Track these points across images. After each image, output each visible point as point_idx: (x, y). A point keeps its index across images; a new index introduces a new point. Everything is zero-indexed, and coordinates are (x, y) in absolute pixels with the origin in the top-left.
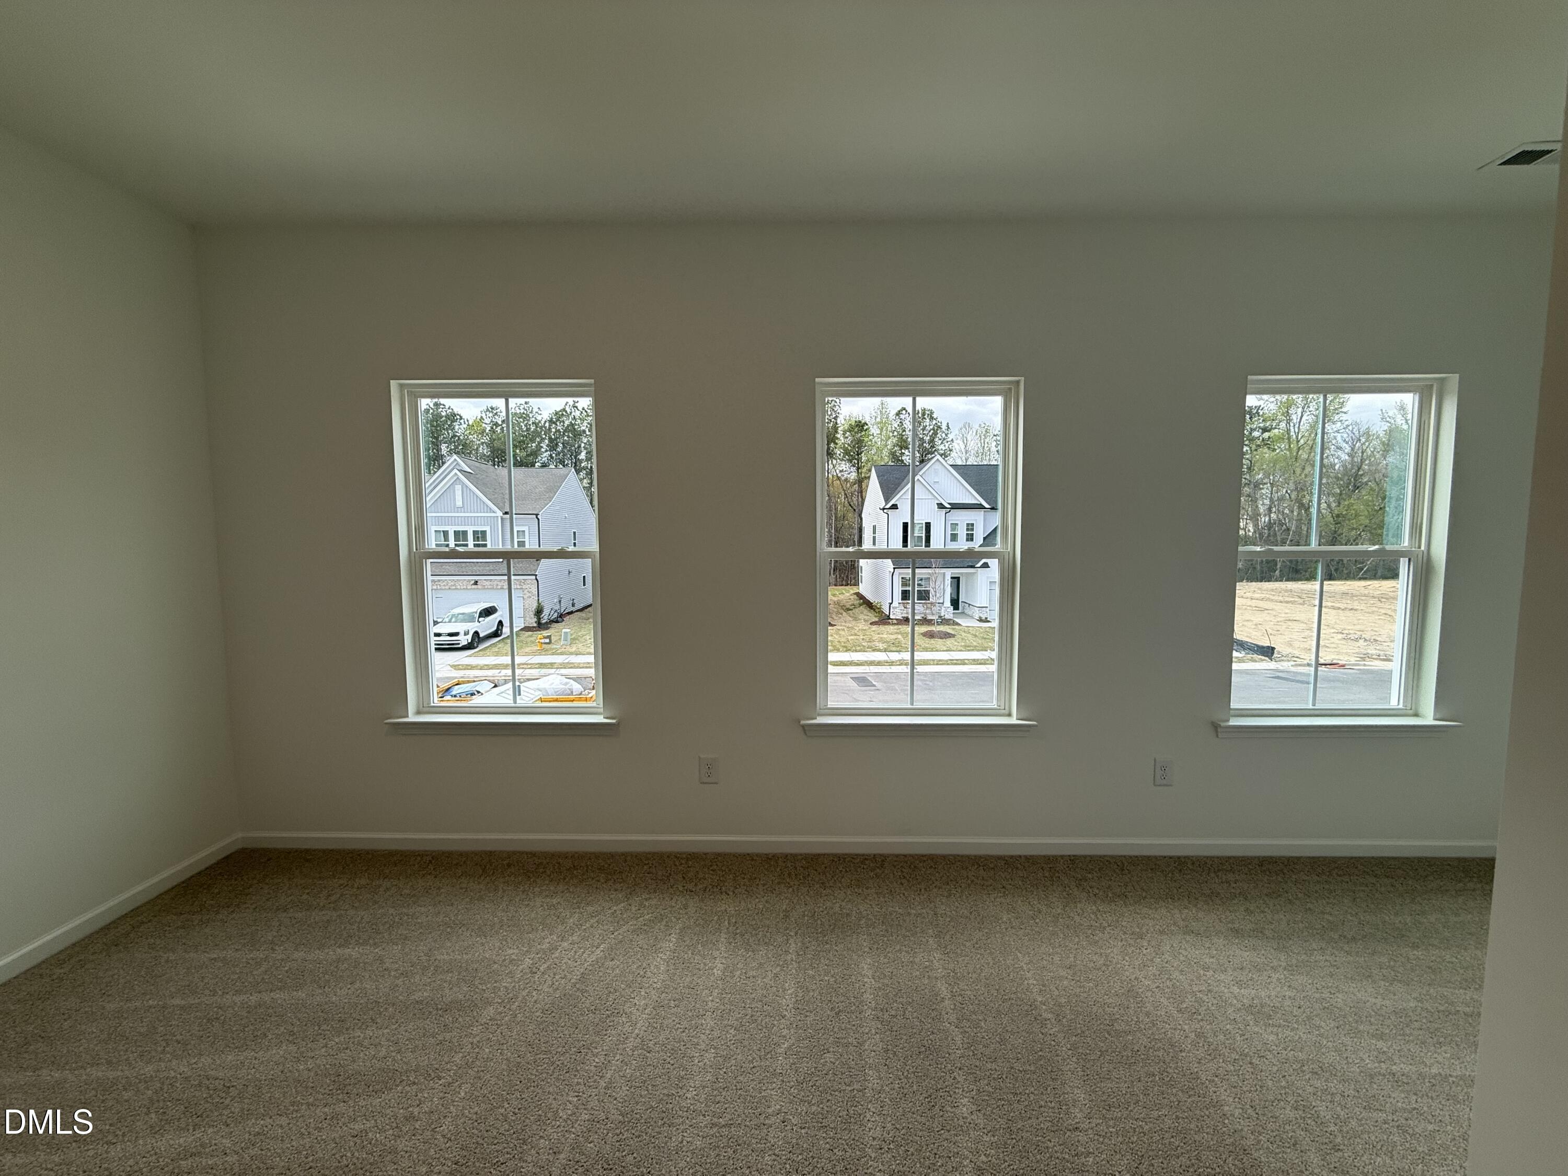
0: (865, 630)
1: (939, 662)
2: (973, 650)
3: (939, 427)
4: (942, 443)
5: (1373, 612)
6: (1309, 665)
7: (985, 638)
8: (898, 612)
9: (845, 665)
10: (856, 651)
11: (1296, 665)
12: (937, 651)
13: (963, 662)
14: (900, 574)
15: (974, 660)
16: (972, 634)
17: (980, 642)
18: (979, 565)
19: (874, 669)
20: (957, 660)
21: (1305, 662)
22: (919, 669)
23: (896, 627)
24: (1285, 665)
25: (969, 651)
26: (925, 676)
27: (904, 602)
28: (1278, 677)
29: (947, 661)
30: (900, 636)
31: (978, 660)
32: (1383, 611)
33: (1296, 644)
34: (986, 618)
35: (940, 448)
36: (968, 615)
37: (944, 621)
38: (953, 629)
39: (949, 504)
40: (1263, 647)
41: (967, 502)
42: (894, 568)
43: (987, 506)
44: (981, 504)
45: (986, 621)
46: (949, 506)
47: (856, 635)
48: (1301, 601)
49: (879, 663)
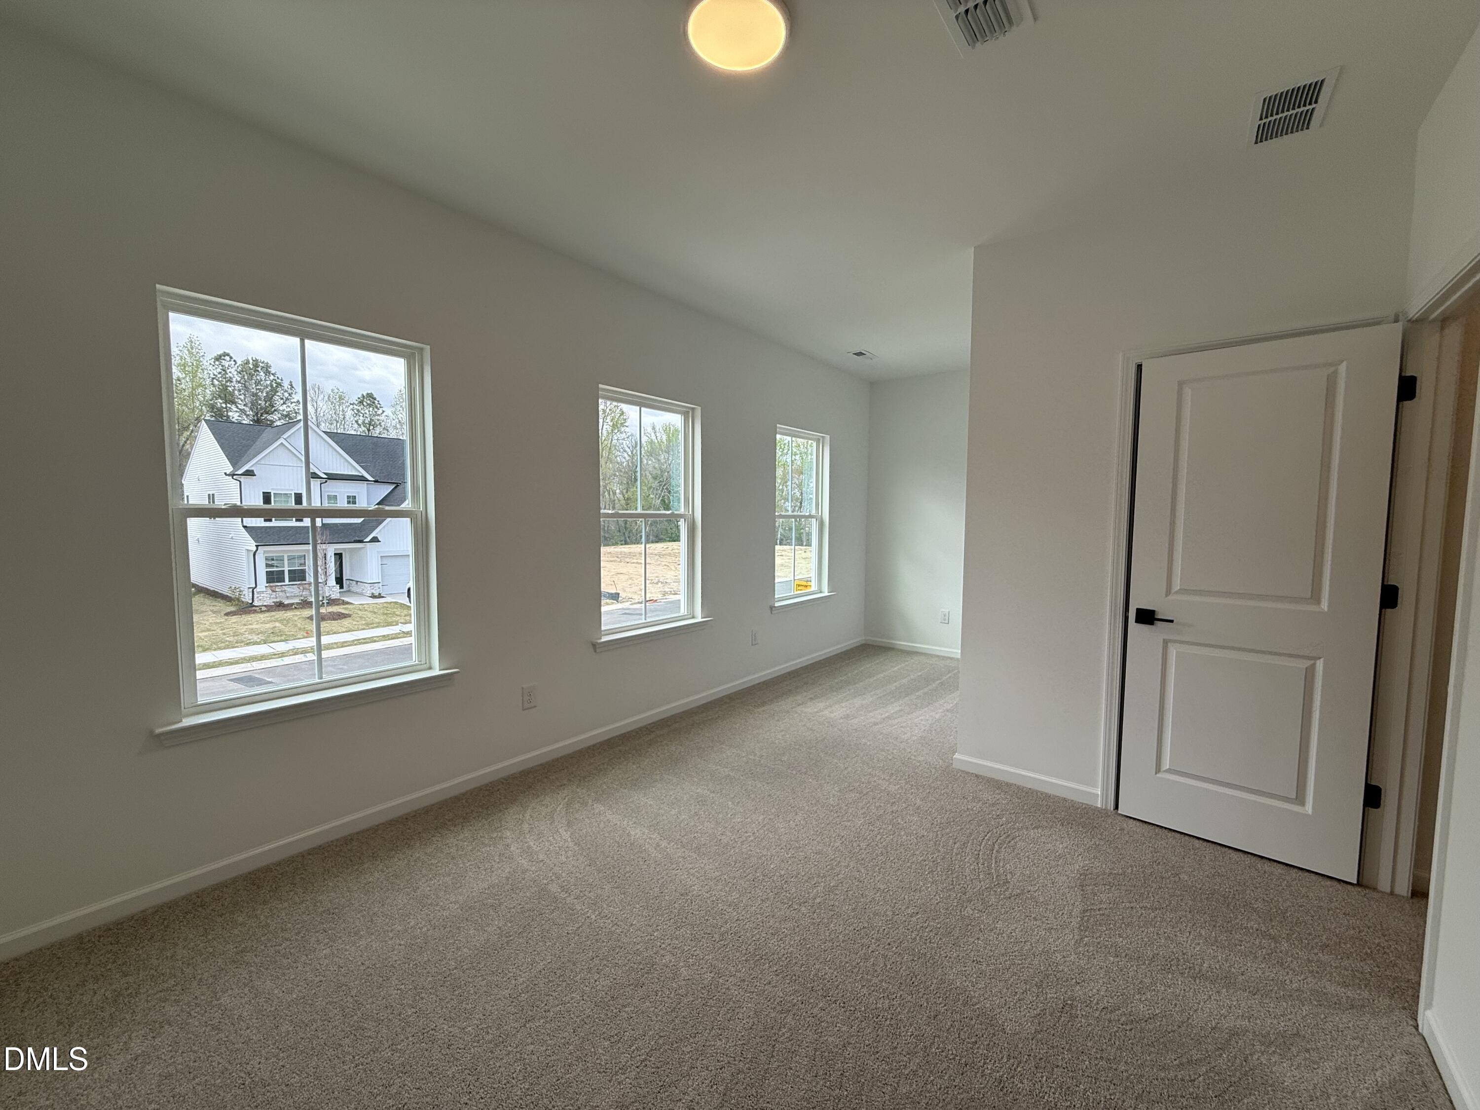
0: (221, 623)
1: (343, 645)
2: (377, 627)
3: (279, 385)
4: (284, 403)
5: (659, 565)
6: (641, 603)
7: (386, 614)
8: (265, 596)
9: (213, 667)
10: (220, 649)
11: (632, 604)
12: (335, 633)
13: (372, 640)
14: (265, 552)
15: (384, 636)
16: (371, 612)
17: (382, 618)
18: (368, 539)
19: (257, 665)
20: (364, 639)
21: (637, 601)
22: (325, 654)
23: (267, 614)
24: (626, 605)
25: (373, 628)
26: (334, 661)
27: (271, 584)
28: (625, 614)
29: (353, 641)
30: (277, 624)
31: (388, 635)
32: (664, 563)
33: (628, 590)
34: (380, 594)
35: (281, 408)
36: (357, 593)
37: (332, 602)
38: (345, 609)
39: (325, 473)
40: (612, 594)
41: (346, 473)
42: (257, 546)
43: (370, 478)
44: (362, 476)
45: (380, 596)
46: (325, 476)
47: (209, 630)
48: (619, 560)
49: (263, 658)
